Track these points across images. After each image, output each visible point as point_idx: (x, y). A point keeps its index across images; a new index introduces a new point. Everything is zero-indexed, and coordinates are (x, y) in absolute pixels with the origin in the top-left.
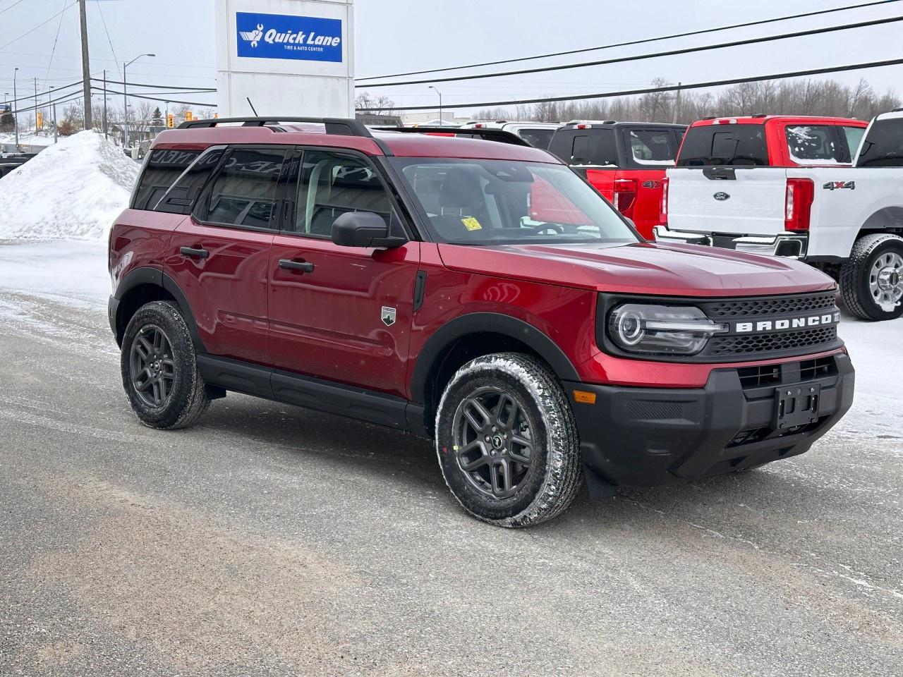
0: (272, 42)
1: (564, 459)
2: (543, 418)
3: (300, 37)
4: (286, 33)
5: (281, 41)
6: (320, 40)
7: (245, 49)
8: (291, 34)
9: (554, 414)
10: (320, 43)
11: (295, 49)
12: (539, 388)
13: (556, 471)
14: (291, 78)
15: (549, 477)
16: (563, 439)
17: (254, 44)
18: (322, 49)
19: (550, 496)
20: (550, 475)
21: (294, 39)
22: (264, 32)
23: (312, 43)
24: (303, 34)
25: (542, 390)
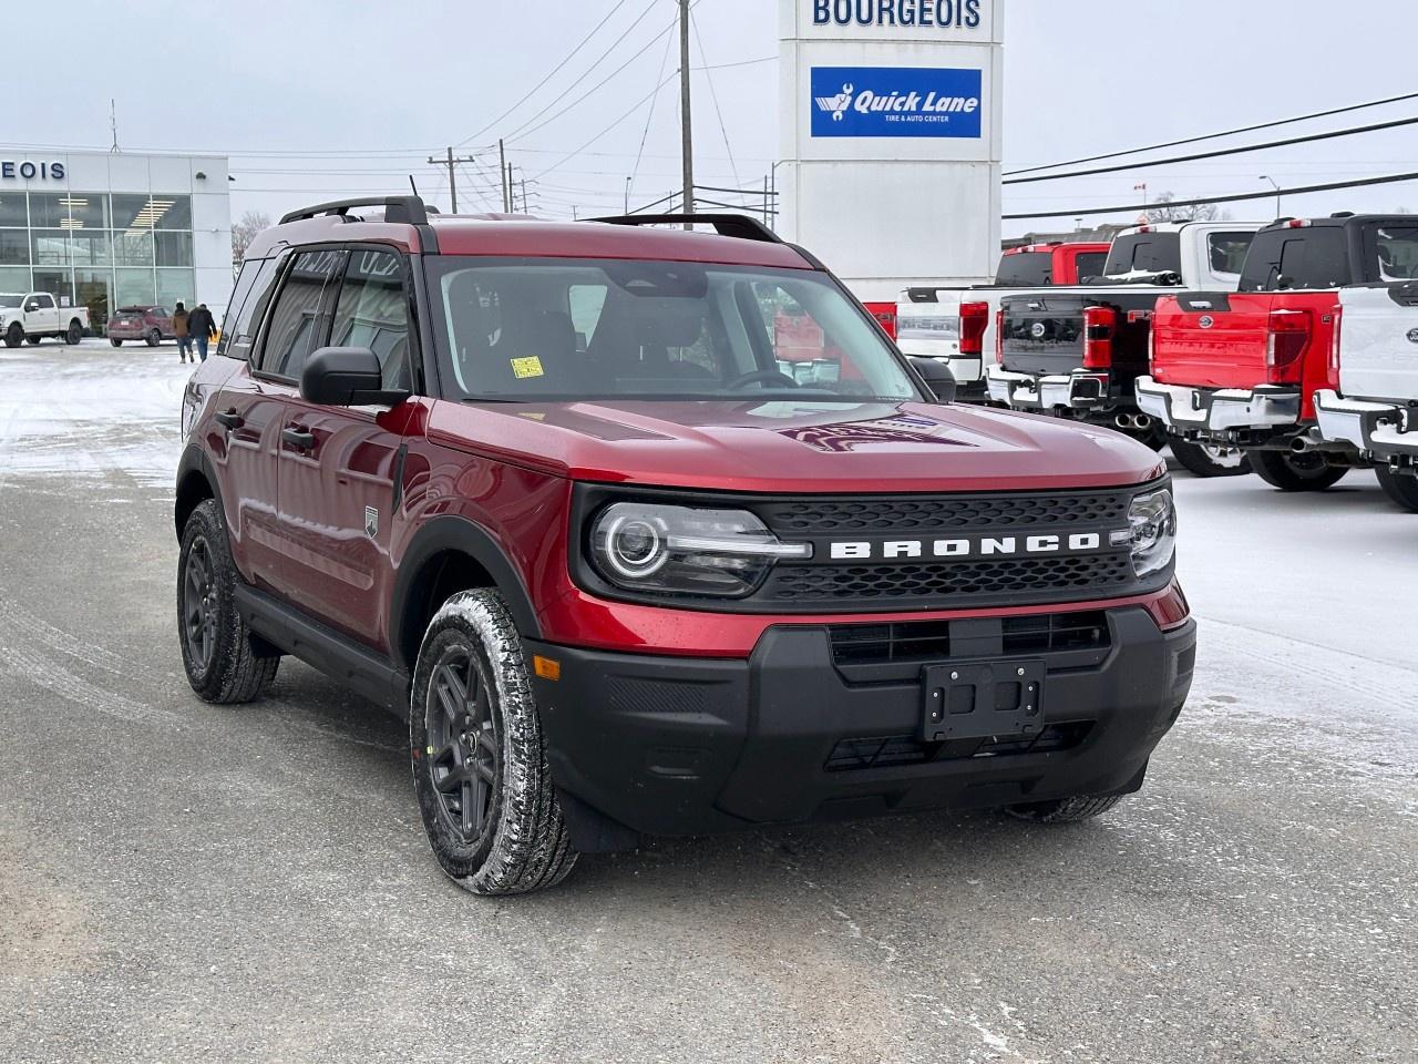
0: (865, 111)
1: (531, 777)
2: (501, 702)
3: (912, 102)
4: (890, 96)
5: (880, 108)
6: (945, 104)
7: (823, 125)
8: (897, 97)
9: (517, 696)
10: (944, 109)
11: (903, 119)
12: (504, 650)
13: (518, 799)
14: (896, 165)
15: (508, 811)
16: (529, 741)
17: (838, 115)
18: (947, 118)
19: (514, 842)
20: (508, 804)
21: (902, 104)
22: (854, 96)
23: (932, 109)
24: (916, 96)
25: (506, 654)
